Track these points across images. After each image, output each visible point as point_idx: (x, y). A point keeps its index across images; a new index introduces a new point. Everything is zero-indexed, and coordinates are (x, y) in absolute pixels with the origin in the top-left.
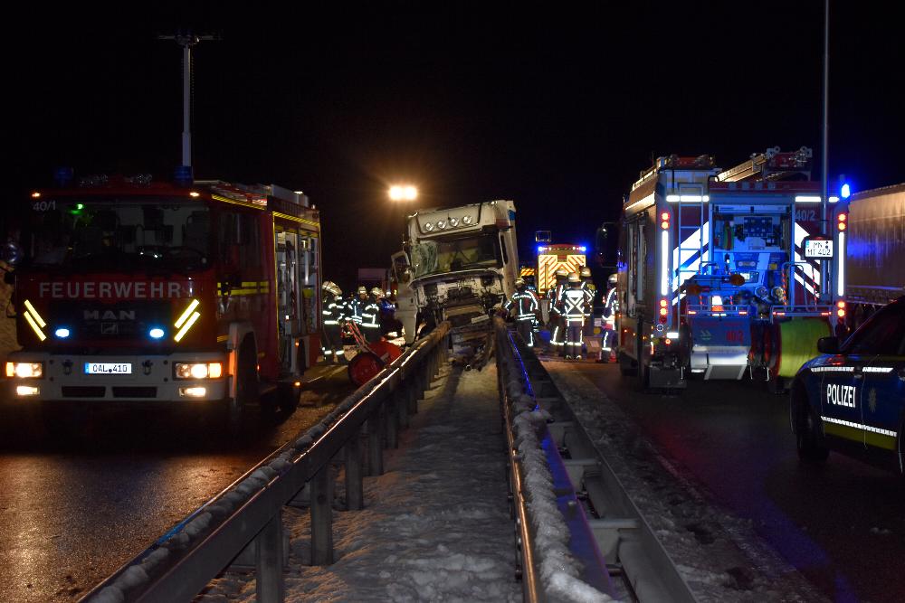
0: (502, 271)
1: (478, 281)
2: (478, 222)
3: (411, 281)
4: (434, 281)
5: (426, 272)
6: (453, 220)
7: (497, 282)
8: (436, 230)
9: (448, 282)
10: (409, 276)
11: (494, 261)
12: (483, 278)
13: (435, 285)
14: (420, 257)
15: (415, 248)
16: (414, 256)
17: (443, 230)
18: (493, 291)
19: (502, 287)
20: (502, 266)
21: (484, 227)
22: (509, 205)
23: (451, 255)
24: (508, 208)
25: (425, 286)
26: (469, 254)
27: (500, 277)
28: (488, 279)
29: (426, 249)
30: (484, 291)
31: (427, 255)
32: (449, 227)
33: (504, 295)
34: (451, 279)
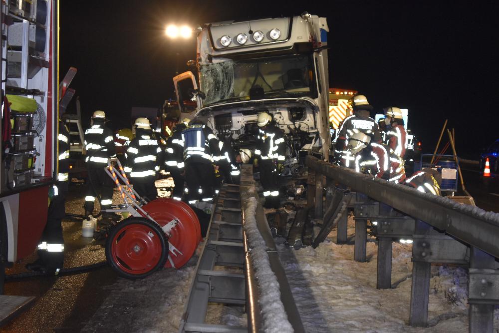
0: (317, 102)
1: (285, 114)
2: (289, 37)
3: (199, 110)
4: (229, 111)
5: (218, 99)
6: (256, 34)
7: (309, 117)
8: (233, 45)
9: (246, 113)
10: (195, 103)
11: (307, 89)
12: (291, 111)
13: (230, 116)
14: (211, 80)
15: (205, 69)
16: (203, 78)
17: (242, 46)
18: (304, 128)
19: (315, 122)
20: (317, 97)
21: (296, 45)
22: (321, 23)
23: (248, 81)
24: (321, 26)
25: (216, 118)
26: (271, 80)
27: (314, 109)
28: (297, 113)
29: (219, 69)
30: (292, 127)
31: (221, 78)
32: (250, 43)
33: (317, 133)
34: (252, 108)
